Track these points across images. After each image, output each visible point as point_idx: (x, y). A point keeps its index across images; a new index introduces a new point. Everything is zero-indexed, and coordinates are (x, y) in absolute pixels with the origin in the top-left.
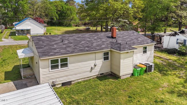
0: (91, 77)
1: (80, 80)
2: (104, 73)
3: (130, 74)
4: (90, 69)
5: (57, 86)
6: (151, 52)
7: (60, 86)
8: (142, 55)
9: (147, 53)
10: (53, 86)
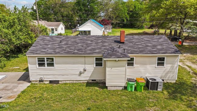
0: (80, 80)
1: (68, 82)
2: (97, 80)
3: (121, 86)
4: (79, 72)
5: (45, 83)
6: (173, 66)
7: (48, 82)
8: (156, 68)
9: (166, 66)
10: (41, 81)
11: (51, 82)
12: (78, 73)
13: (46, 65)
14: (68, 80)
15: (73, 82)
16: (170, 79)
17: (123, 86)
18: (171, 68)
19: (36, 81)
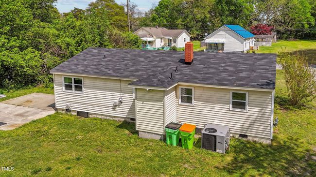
3: (159, 134)
5: (72, 113)
6: (263, 111)
7: (76, 114)
8: (230, 111)
9: (248, 109)
10: (68, 110)
11: (79, 113)
12: (112, 105)
13: (73, 89)
14: (99, 115)
15: (105, 117)
16: (259, 136)
17: (161, 135)
18: (260, 115)
19: (63, 110)
